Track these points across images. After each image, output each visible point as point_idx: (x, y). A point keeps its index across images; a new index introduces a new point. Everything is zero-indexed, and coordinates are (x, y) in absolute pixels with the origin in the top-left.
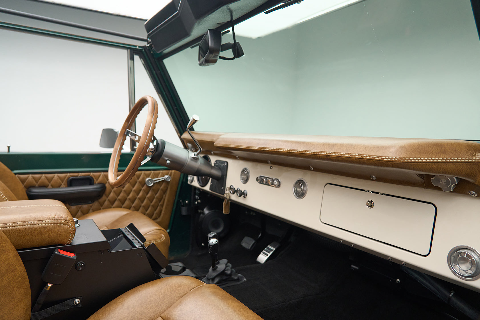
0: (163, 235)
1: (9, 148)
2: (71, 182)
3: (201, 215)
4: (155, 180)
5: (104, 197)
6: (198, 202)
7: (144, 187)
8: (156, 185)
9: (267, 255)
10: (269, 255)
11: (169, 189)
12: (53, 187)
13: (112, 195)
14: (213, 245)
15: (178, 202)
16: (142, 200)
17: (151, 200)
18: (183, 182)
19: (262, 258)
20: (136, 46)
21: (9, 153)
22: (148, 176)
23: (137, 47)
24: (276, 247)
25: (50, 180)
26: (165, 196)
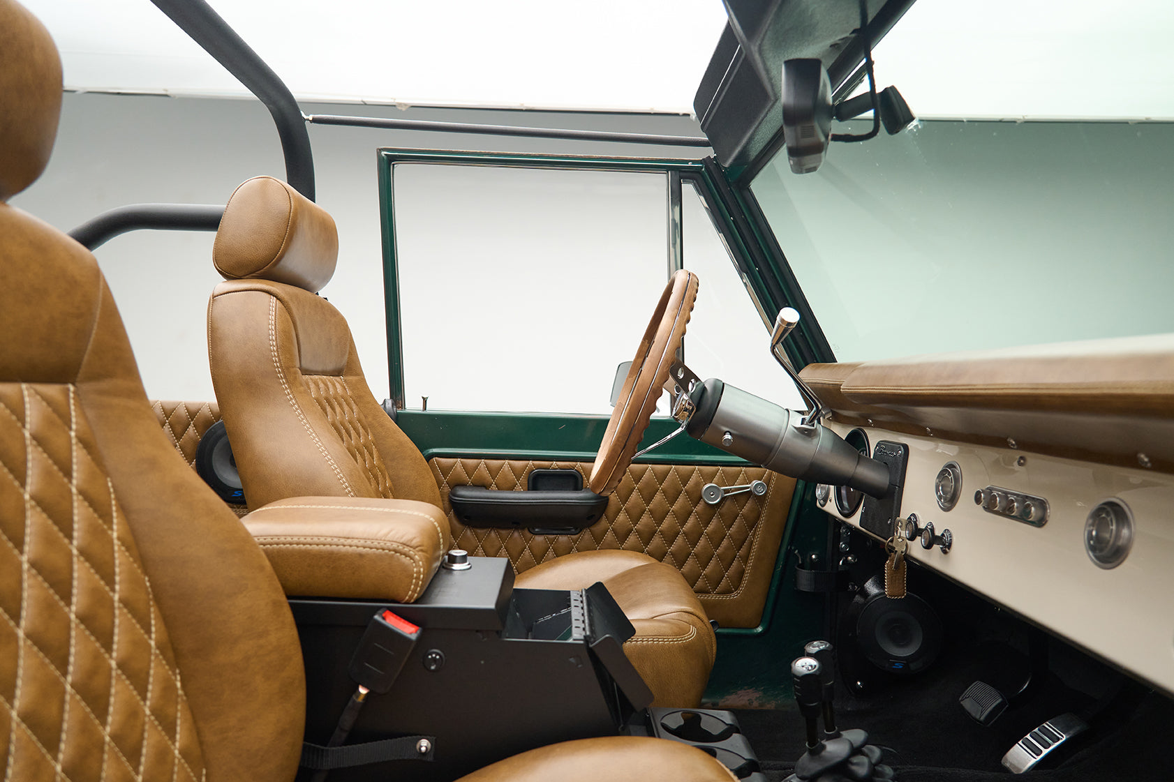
0: (693, 629)
1: (425, 400)
2: (537, 481)
3: (858, 598)
4: (727, 491)
5: (604, 523)
6: (845, 562)
7: (699, 507)
8: (728, 503)
9: (1038, 752)
10: (1045, 752)
11: (763, 518)
12: (500, 488)
13: (622, 517)
14: (800, 675)
15: (789, 553)
16: (693, 538)
17: (716, 541)
18: (802, 500)
19: (1022, 757)
20: (687, 162)
21: (425, 412)
22: (710, 478)
23: (690, 164)
24: (1072, 732)
25: (493, 472)
26: (754, 535)
